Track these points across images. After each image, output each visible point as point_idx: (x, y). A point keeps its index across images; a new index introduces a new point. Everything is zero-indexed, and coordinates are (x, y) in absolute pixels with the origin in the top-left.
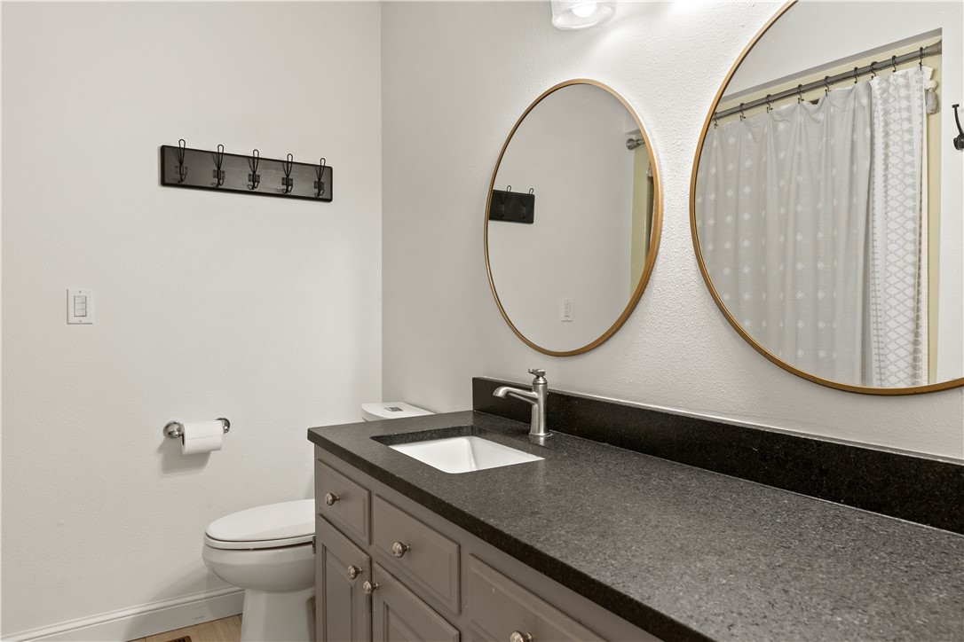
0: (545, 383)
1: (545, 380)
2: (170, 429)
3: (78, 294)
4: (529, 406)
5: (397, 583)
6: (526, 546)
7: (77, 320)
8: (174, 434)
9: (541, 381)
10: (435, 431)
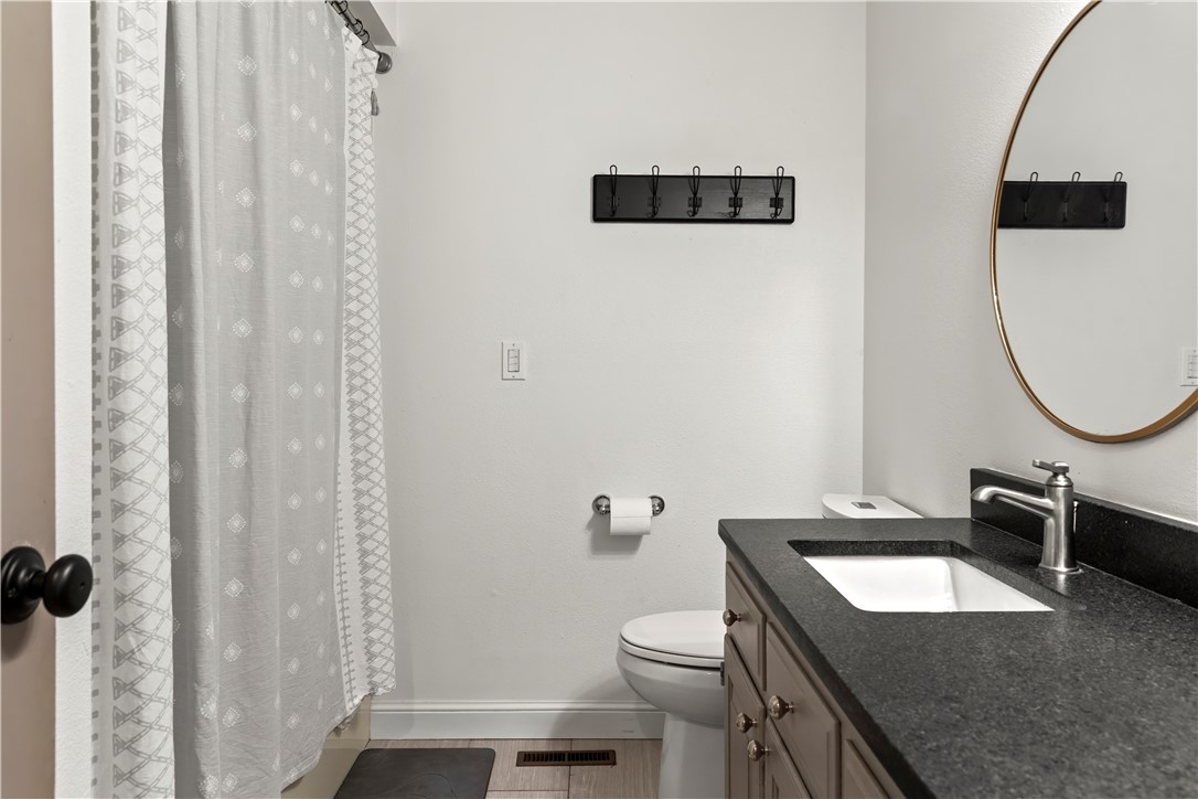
0: (1070, 486)
1: (1068, 480)
2: (600, 502)
3: (512, 348)
4: (1040, 522)
5: (784, 754)
6: (895, 750)
7: (510, 375)
8: (601, 508)
9: (1061, 480)
10: (890, 543)
